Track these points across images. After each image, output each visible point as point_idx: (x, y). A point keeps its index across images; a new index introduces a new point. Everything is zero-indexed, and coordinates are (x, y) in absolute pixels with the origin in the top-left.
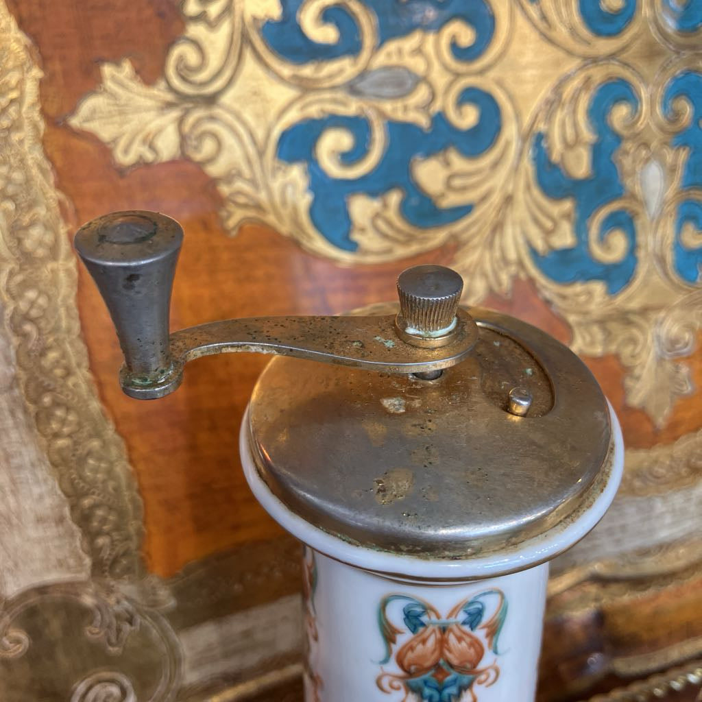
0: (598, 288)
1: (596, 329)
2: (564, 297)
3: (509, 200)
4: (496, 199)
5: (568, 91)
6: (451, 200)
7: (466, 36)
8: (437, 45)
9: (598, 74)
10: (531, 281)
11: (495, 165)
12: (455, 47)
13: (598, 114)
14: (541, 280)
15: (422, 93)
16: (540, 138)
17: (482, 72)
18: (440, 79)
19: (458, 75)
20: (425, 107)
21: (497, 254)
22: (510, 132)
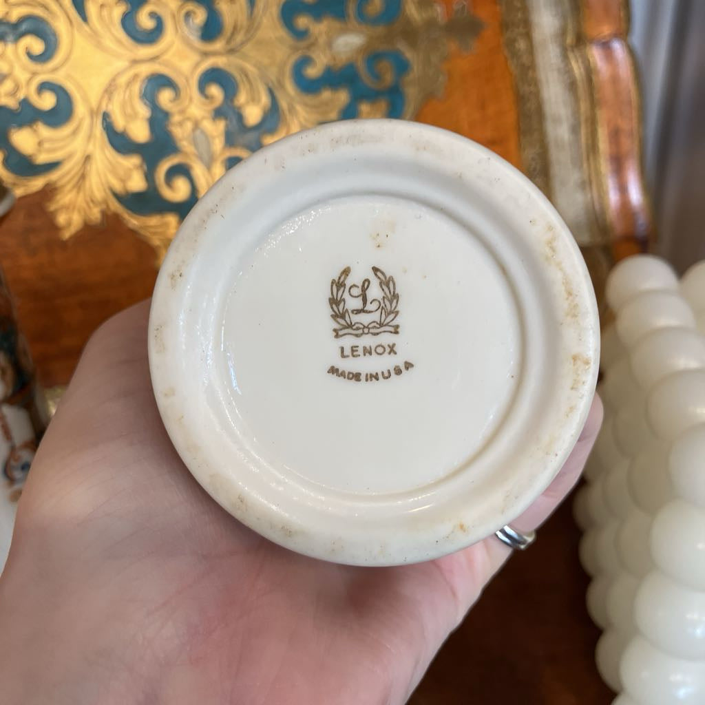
0: (172, 219)
3: (88, 158)
4: (78, 157)
6: (42, 158)
7: (37, 46)
8: (16, 52)
9: (145, 70)
11: (75, 133)
12: (30, 55)
13: (149, 97)
17: (55, 70)
18: (22, 76)
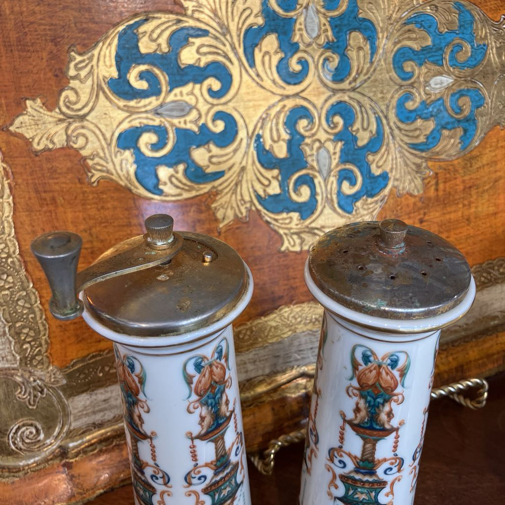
0: (295, 215)
1: (295, 237)
2: (276, 220)
3: (243, 169)
4: (236, 169)
5: (273, 112)
7: (216, 85)
9: (290, 104)
10: (258, 211)
11: (235, 151)
12: (210, 90)
13: (291, 124)
14: (263, 211)
15: (194, 115)
16: (259, 137)
17: (225, 104)
18: (203, 107)
19: (213, 105)
20: (195, 122)
21: (239, 197)
22: (242, 134)
